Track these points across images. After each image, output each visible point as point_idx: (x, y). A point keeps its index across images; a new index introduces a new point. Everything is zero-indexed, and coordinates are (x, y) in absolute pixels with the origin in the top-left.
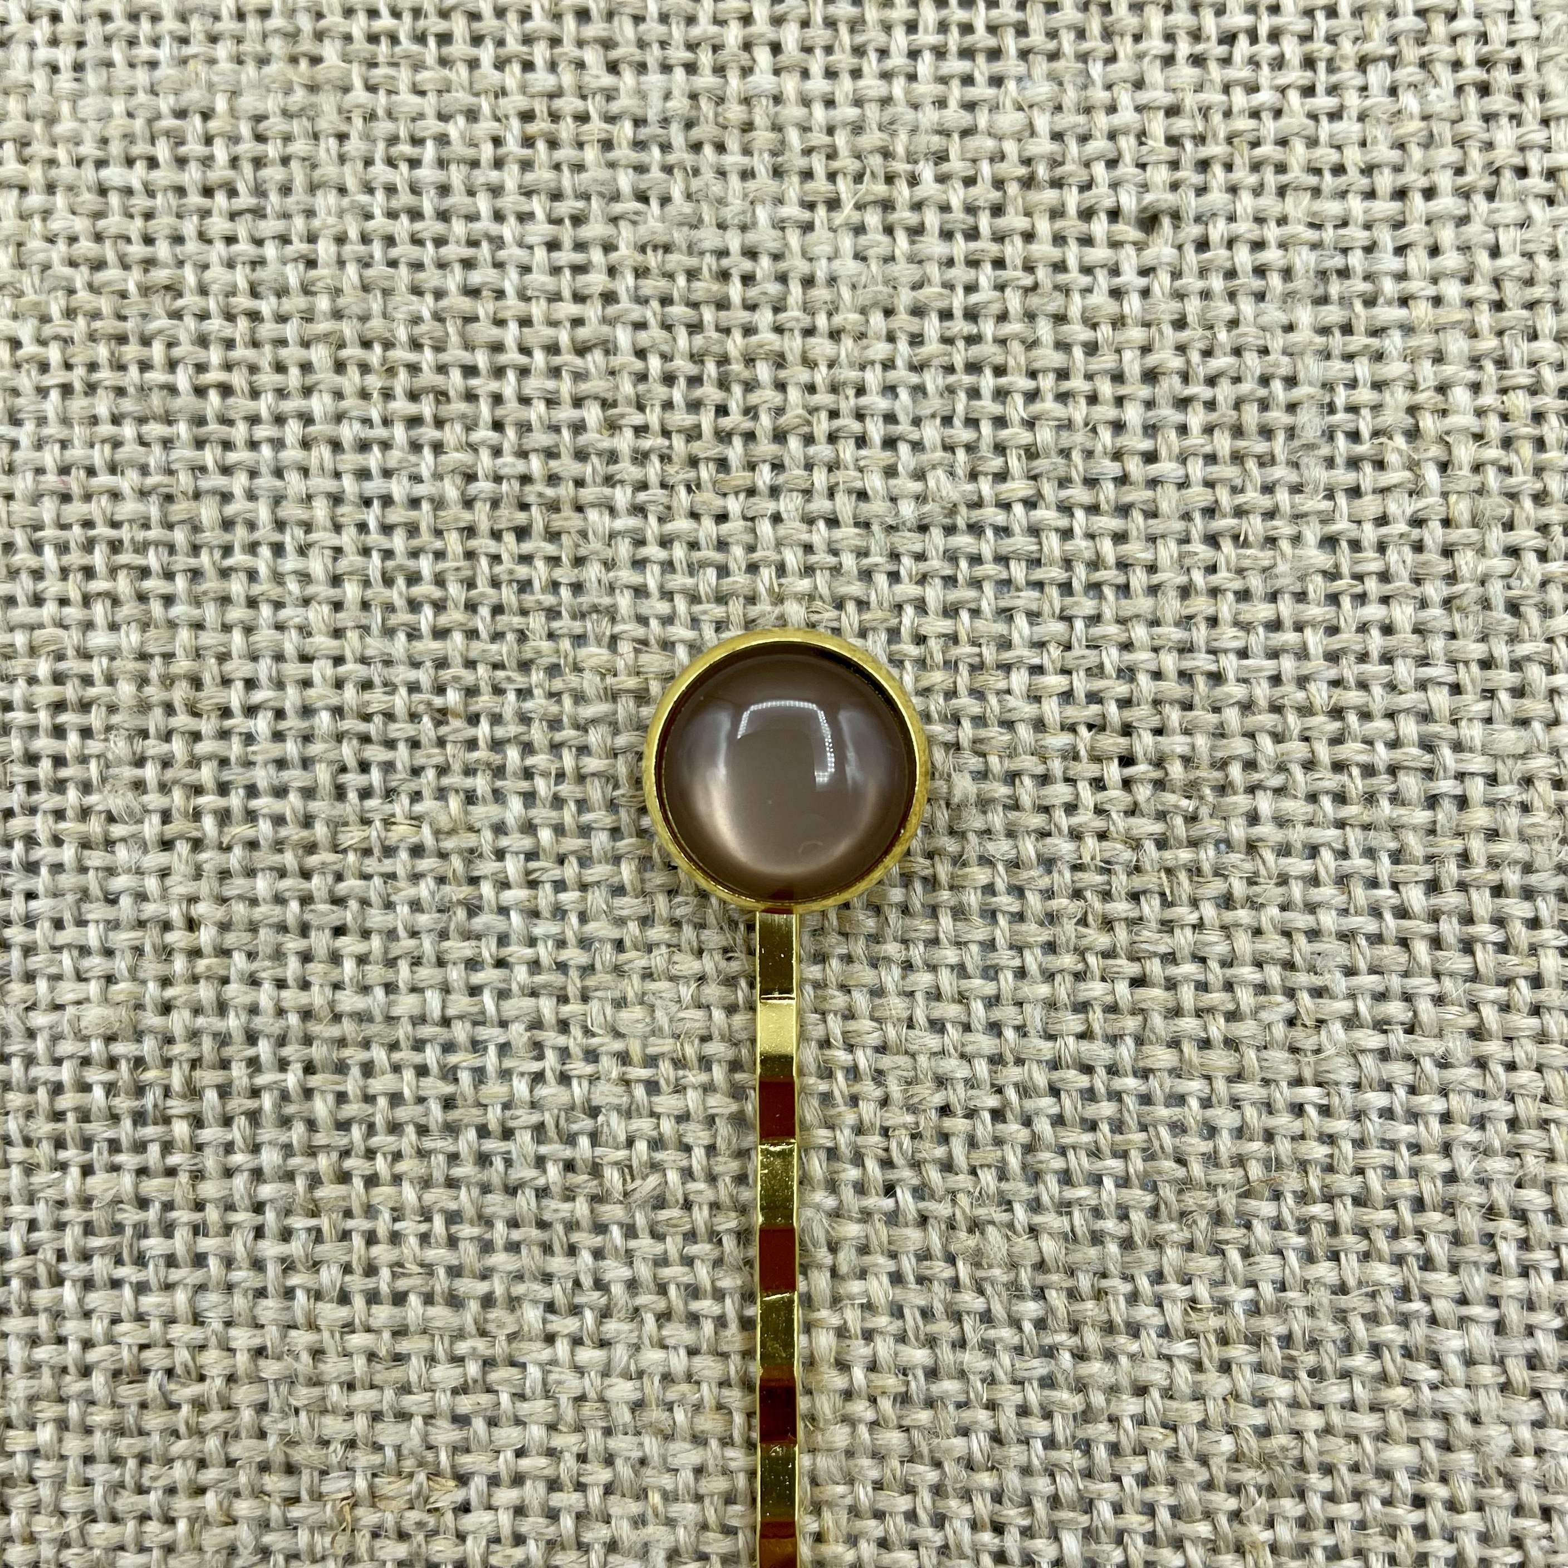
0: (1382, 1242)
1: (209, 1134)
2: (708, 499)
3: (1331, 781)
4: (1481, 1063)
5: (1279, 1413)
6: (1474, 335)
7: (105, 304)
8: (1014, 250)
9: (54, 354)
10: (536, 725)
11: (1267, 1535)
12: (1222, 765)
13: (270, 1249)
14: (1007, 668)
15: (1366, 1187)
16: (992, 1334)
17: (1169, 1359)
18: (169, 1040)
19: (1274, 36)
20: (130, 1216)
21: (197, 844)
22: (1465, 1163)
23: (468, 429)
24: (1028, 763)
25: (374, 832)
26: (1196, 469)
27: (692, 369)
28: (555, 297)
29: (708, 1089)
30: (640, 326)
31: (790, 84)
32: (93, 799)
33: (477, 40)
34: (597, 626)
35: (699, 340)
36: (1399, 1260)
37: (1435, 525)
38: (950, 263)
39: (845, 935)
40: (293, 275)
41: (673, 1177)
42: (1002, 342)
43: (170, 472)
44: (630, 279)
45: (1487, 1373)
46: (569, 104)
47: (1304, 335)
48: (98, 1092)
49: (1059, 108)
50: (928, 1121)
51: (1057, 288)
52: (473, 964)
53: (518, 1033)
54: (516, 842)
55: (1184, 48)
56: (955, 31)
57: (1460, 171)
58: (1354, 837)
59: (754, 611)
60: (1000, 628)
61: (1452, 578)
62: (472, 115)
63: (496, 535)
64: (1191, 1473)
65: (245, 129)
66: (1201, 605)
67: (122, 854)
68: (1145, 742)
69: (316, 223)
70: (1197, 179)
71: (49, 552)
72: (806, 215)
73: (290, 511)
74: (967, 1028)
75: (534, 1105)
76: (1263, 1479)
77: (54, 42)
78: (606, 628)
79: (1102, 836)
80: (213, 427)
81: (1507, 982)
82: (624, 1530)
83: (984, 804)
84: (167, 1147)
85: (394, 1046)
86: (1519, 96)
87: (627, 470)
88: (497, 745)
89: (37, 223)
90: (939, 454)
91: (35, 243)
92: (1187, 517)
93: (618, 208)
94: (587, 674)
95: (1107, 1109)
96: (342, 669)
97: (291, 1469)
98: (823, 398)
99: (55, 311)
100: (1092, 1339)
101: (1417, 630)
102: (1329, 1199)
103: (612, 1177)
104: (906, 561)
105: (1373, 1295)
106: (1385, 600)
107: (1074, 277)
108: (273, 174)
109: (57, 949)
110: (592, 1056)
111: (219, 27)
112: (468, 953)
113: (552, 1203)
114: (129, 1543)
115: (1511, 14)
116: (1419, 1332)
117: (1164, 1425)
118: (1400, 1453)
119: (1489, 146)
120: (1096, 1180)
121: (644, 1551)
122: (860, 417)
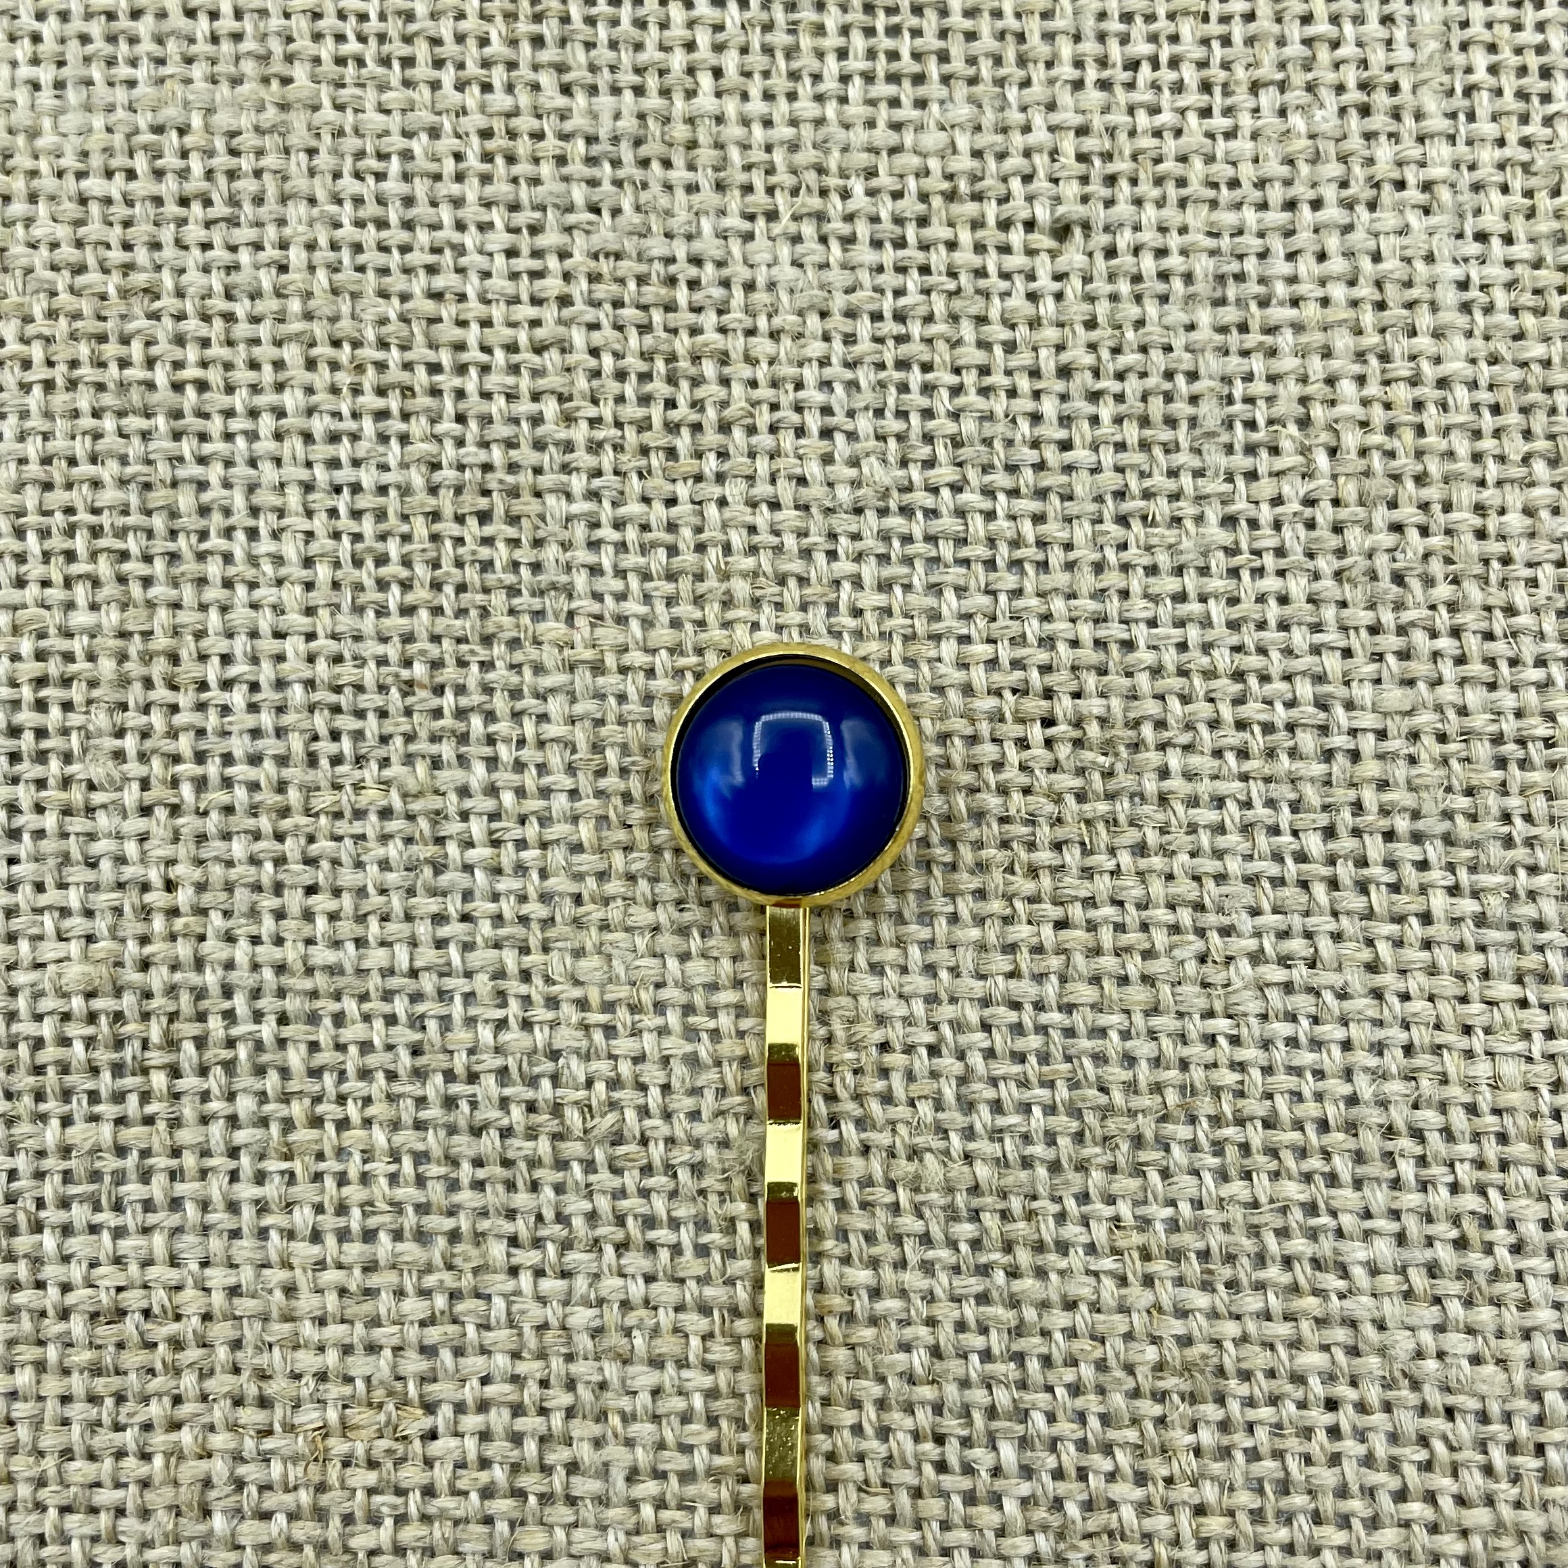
0: (1289, 1160)
1: (189, 1082)
2: (658, 484)
3: (1234, 738)
4: (1378, 994)
5: (1198, 1325)
7: (86, 306)
8: (938, 258)
9: (36, 352)
10: (498, 694)
11: (1190, 1439)
12: (1136, 724)
13: (246, 1191)
14: (937, 638)
15: (1274, 1110)
16: (931, 1254)
17: (1096, 1274)
18: (148, 995)
19: (1174, 63)
20: (110, 1163)
21: (175, 810)
22: (1364, 1087)
23: (433, 421)
24: (959, 725)
25: (346, 798)
26: (1108, 457)
28: (514, 300)
29: (663, 1031)
30: (594, 326)
31: (731, 106)
32: (74, 768)
33: (438, 64)
34: (555, 603)
35: (648, 340)
36: (1307, 1178)
37: (1326, 505)
38: (880, 269)
40: (266, 280)
41: (630, 1115)
42: (929, 341)
43: (149, 462)
44: (584, 284)
45: (1390, 1281)
46: (525, 123)
47: (1204, 334)
48: (78, 1047)
49: (978, 128)
50: (869, 1058)
51: (978, 292)
52: (439, 919)
53: (483, 983)
54: (481, 804)
55: (1092, 74)
56: (882, 57)
58: (1256, 790)
59: (702, 588)
60: (931, 601)
61: (1341, 552)
62: (434, 133)
63: (460, 519)
64: (1119, 1381)
65: (220, 144)
66: (1113, 579)
67: (102, 819)
68: (1064, 706)
70: (1105, 192)
71: (32, 537)
72: (746, 226)
73: (265, 498)
75: (498, 1050)
76: (1186, 1387)
77: (35, 61)
78: (563, 604)
79: (1027, 791)
80: (190, 421)
81: (1400, 919)
82: (585, 1452)
84: (145, 1097)
85: (364, 997)
86: (1396, 115)
87: (582, 458)
90: (872, 443)
91: (18, 249)
92: (1099, 499)
93: (571, 219)
94: (546, 647)
95: (1034, 1042)
96: (313, 645)
97: (264, 1403)
98: (764, 392)
99: (38, 311)
100: (1024, 1257)
101: (1311, 600)
102: (1241, 1122)
103: (573, 1117)
104: (843, 540)
105: (1284, 1210)
106: (1281, 573)
107: (995, 283)
109: (39, 911)
110: (552, 1002)
111: (194, 49)
112: (435, 908)
113: (516, 1142)
114: (106, 1479)
115: (1389, 42)
116: (1327, 1245)
117: (1093, 1337)
118: (1312, 1359)
119: (1370, 161)
120: (1026, 1108)
121: (604, 1471)
122: (799, 409)
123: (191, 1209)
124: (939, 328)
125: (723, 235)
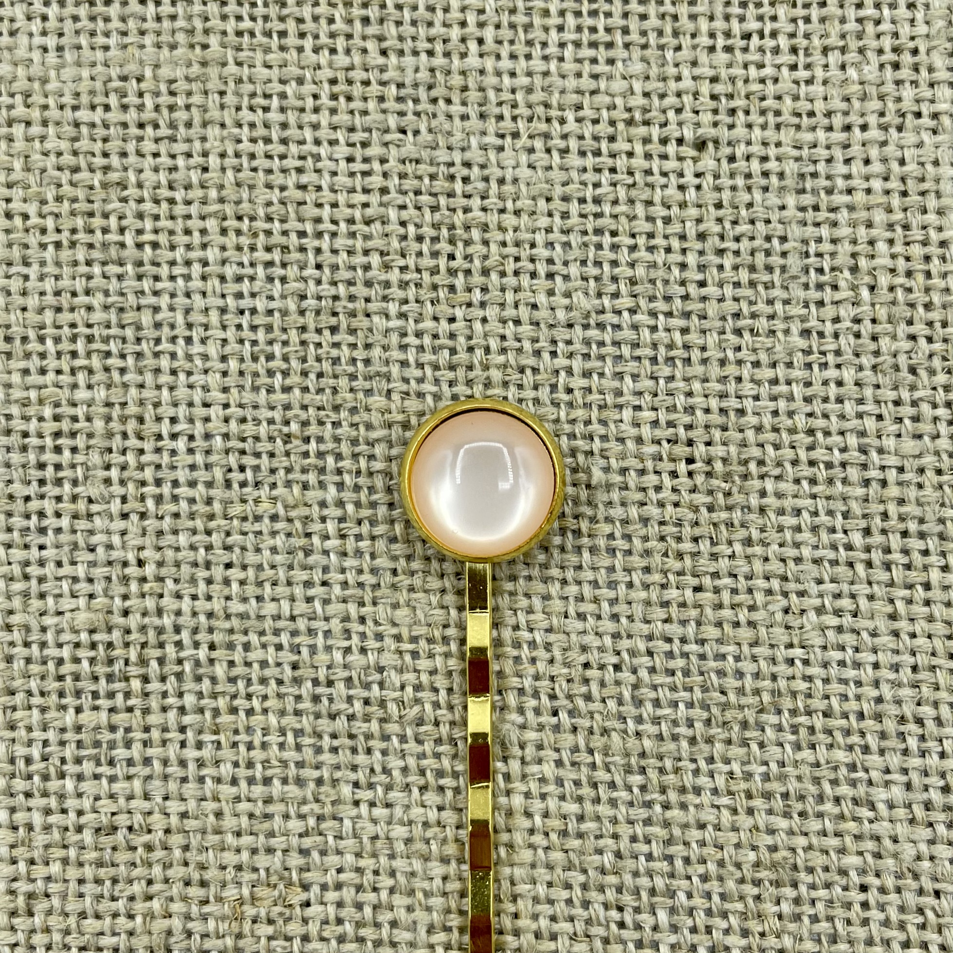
0: (839, 737)
1: (154, 686)
2: (443, 309)
3: (806, 471)
4: (896, 634)
5: (781, 838)
6: (890, 211)
7: (81, 194)
8: (621, 163)
9: (50, 223)
10: (343, 443)
11: (776, 909)
12: (746, 462)
13: (191, 753)
14: (620, 407)
15: (830, 706)
16: (615, 795)
17: (718, 807)
18: (128, 632)
19: (774, 34)
20: (106, 736)
21: (143, 516)
22: (886, 691)
23: (301, 268)
24: (633, 463)
25: (249, 507)
26: (729, 291)
27: (433, 233)
28: (352, 190)
29: (447, 655)
30: (403, 207)
31: (489, 63)
32: (79, 490)
34: (379, 385)
35: (437, 216)
36: (851, 748)
37: (867, 323)
38: (585, 170)
39: (527, 564)
40: (195, 177)
41: (428, 707)
42: (615, 217)
43: (122, 294)
44: (396, 180)
45: (901, 813)
46: (358, 75)
47: (791, 212)
48: (85, 664)
49: (647, 78)
50: (577, 672)
51: (647, 185)
52: (308, 584)
53: (336, 625)
54: (333, 512)
55: (721, 42)
56: (586, 31)
57: (882, 114)
58: (821, 504)
59: (471, 375)
60: (616, 384)
61: (877, 353)
62: (300, 81)
63: (319, 331)
64: (731, 874)
65: (163, 88)
67: (97, 520)
68: (700, 450)
69: (208, 145)
70: (729, 120)
71: (49, 342)
72: (499, 142)
73: (197, 317)
74: (599, 617)
75: (345, 666)
76: (774, 877)
77: (44, 33)
78: (384, 385)
79: (676, 505)
80: (148, 268)
81: (910, 587)
82: (402, 915)
83: (609, 487)
84: (127, 695)
85: (262, 633)
86: (916, 69)
87: (396, 292)
88: (320, 455)
89: (37, 144)
90: (579, 283)
91: (36, 157)
92: (723, 319)
93: (388, 137)
94: (373, 413)
95: (680, 663)
96: (228, 411)
97: (203, 884)
98: (511, 250)
99: (50, 197)
100: (673, 796)
101: (857, 384)
102: (809, 713)
103: (392, 708)
104: (561, 345)
105: (836, 768)
106: (838, 366)
107: (657, 178)
108: (181, 116)
109: (59, 579)
110: (379, 637)
111: (146, 26)
112: (305, 578)
113: (357, 724)
114: (107, 931)
115: (912, 21)
116: (862, 790)
117: (715, 846)
118: (851, 861)
119: (899, 100)
120: (675, 704)
121: (413, 927)
122: (532, 260)
123: (157, 765)
124: (622, 208)
125: (484, 148)
